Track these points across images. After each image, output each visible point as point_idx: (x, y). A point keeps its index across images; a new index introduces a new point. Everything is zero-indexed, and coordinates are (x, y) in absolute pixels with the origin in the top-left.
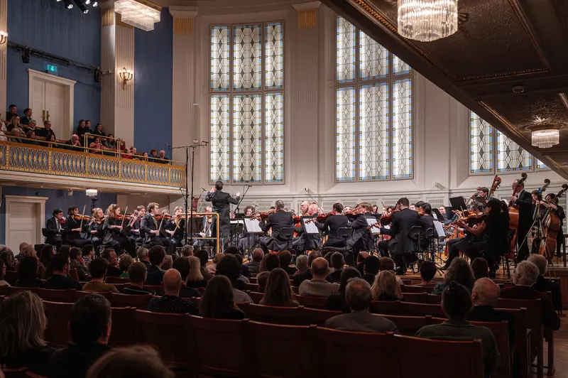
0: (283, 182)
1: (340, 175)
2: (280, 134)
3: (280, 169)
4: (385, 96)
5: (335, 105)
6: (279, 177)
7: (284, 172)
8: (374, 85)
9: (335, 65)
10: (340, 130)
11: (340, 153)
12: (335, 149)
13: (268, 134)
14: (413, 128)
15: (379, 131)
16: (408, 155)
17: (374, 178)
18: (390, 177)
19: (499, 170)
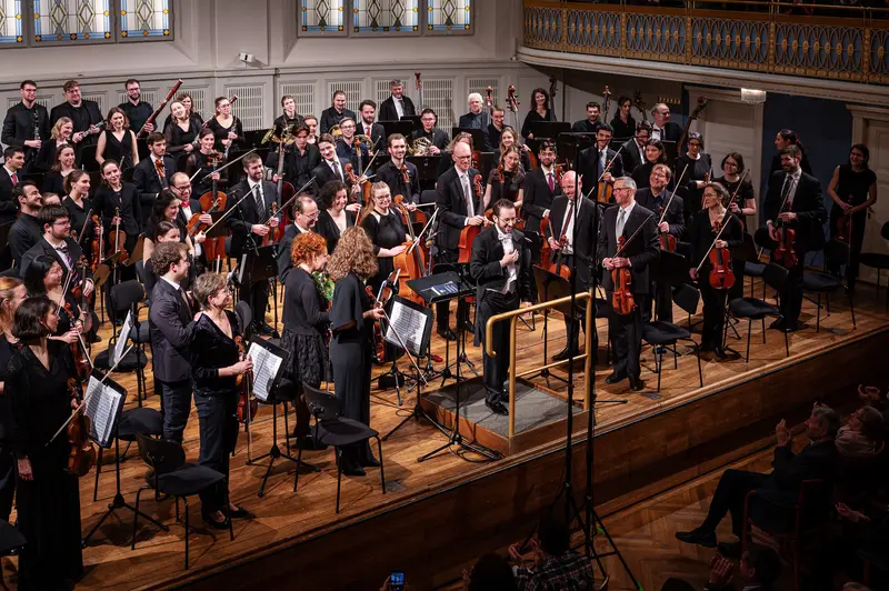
19: (357, 28)
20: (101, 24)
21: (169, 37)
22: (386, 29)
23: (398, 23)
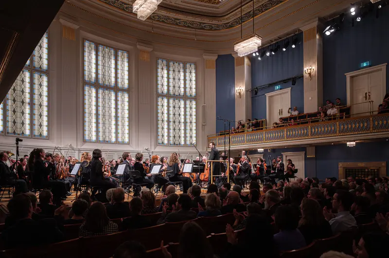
0: (48, 138)
1: (87, 138)
2: (45, 103)
3: (45, 129)
4: (113, 98)
5: (84, 95)
6: (45, 133)
7: (48, 131)
8: (107, 89)
9: (83, 70)
10: (87, 111)
11: (87, 124)
12: (84, 121)
13: (36, 102)
14: (129, 118)
15: (110, 116)
16: (127, 131)
17: (107, 141)
18: (117, 142)
19: (171, 144)
20: (113, 140)
21: (128, 144)
22: (177, 145)
23: (180, 144)
